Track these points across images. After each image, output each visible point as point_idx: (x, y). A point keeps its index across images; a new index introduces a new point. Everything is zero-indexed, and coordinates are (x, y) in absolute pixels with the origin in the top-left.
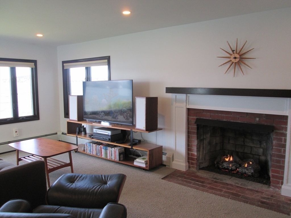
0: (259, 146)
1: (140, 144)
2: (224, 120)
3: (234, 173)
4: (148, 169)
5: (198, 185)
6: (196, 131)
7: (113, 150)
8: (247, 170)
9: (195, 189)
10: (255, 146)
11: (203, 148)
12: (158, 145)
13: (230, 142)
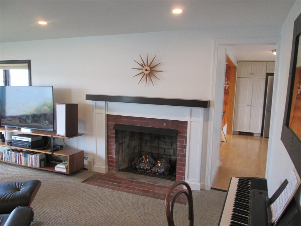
0: (170, 147)
1: (63, 149)
2: (139, 125)
3: (148, 173)
4: (69, 174)
5: (115, 185)
6: (115, 136)
7: (34, 157)
8: (159, 169)
9: (111, 189)
10: (167, 147)
11: (122, 151)
12: (79, 150)
13: (147, 144)
